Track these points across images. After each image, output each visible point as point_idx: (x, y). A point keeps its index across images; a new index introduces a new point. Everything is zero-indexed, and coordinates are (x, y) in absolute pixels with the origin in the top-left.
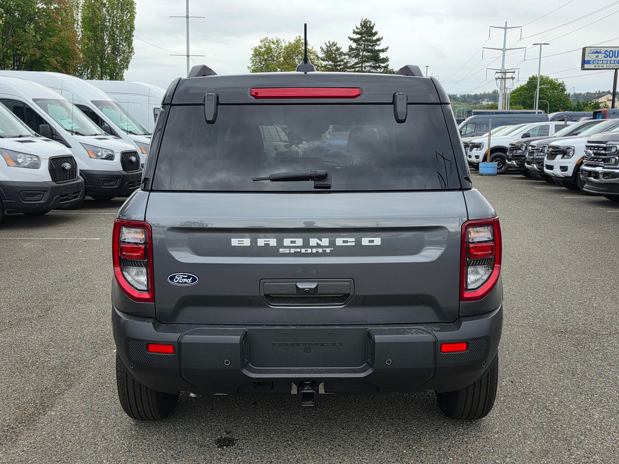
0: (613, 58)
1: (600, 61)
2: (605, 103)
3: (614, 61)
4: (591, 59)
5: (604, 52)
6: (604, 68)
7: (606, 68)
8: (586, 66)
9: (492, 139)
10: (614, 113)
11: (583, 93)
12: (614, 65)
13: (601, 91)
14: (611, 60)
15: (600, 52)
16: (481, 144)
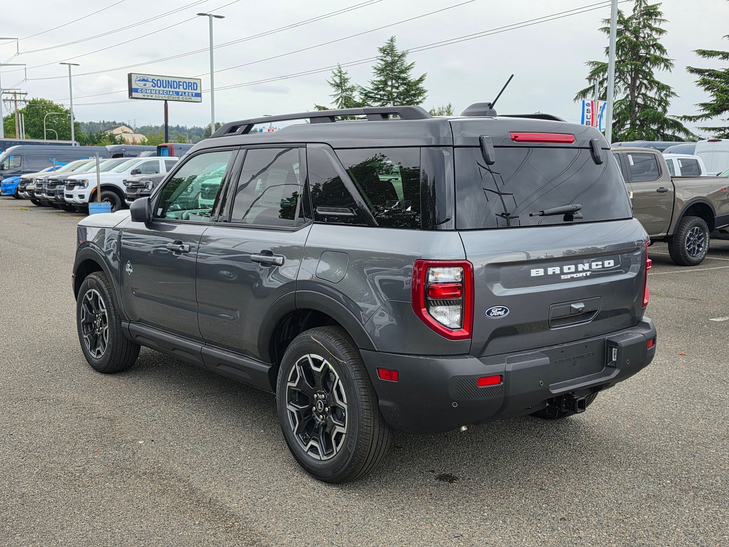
0: (162, 88)
1: (149, 90)
2: (120, 135)
3: (163, 91)
4: (138, 87)
5: (151, 80)
6: (153, 98)
7: (155, 98)
8: (134, 95)
9: (101, 175)
10: (181, 148)
11: (85, 122)
12: (164, 95)
13: (106, 121)
14: (159, 90)
15: (147, 79)
16: (84, 181)
